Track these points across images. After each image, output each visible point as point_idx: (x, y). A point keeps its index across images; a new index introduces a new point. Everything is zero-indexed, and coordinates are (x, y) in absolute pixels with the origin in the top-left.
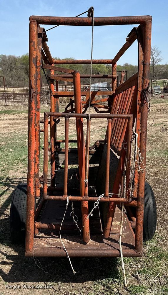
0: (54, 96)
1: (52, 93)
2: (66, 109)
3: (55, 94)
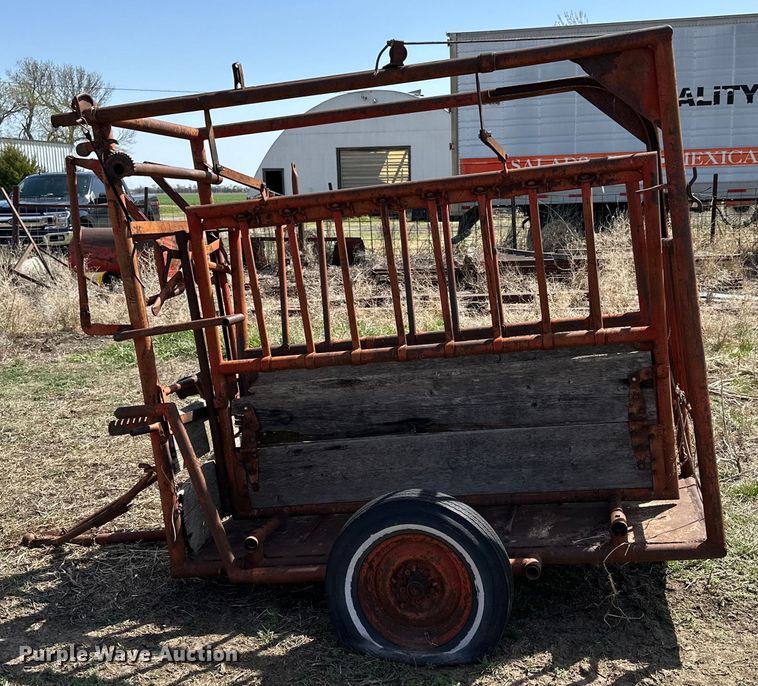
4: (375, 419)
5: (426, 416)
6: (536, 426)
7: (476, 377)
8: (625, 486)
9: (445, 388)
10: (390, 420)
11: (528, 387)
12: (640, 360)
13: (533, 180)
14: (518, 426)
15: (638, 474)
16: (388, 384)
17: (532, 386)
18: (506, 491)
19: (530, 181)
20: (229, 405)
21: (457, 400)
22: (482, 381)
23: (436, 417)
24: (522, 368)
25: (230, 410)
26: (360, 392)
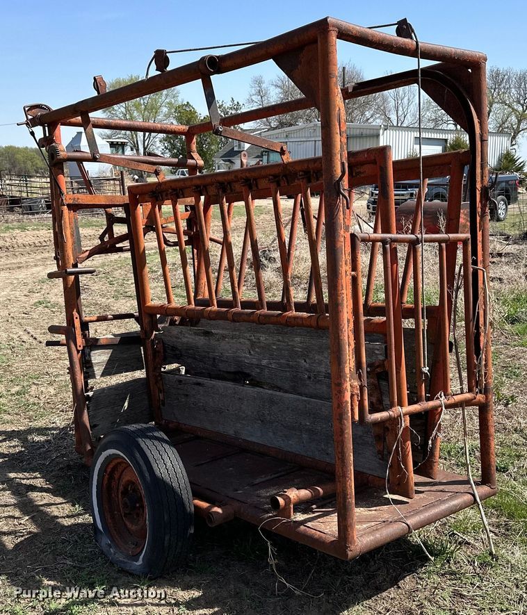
0: (70, 207)
1: (66, 199)
2: (101, 238)
3: (71, 202)
4: (222, 366)
5: (247, 371)
6: (311, 397)
7: (274, 344)
8: (369, 472)
9: (257, 350)
10: (229, 370)
11: (305, 361)
12: (377, 352)
13: (302, 171)
14: (300, 394)
15: (379, 463)
16: (227, 339)
17: (307, 360)
18: (293, 450)
19: (300, 171)
20: (153, 337)
21: (264, 362)
22: (277, 349)
23: (253, 374)
24: (301, 343)
25: (153, 341)
26: (213, 342)
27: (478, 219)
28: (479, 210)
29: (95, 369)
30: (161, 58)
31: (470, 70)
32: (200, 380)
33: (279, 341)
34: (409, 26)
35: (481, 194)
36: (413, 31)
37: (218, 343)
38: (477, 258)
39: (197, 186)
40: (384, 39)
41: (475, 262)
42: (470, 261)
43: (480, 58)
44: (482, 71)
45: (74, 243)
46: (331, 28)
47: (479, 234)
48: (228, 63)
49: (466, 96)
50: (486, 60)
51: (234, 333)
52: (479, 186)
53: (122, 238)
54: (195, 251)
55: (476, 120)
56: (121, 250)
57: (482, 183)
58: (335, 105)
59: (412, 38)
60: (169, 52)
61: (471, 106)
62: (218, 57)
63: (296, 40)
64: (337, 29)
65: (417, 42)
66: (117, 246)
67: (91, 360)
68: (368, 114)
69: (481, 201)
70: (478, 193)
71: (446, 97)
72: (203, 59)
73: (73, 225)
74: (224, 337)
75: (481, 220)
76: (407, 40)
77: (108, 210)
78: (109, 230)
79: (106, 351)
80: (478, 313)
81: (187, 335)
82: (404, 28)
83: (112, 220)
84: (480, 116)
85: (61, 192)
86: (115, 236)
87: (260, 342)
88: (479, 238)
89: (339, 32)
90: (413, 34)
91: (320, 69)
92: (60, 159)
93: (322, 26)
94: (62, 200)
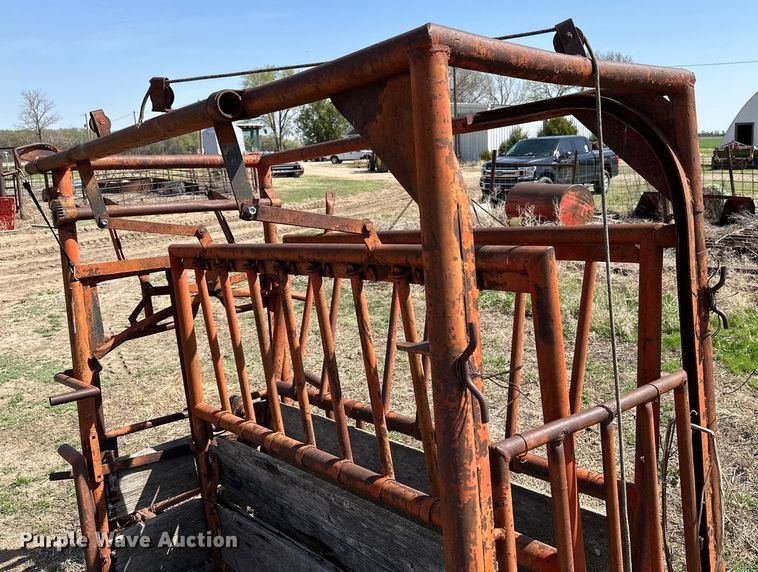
0: (85, 281)
1: (77, 272)
2: (132, 318)
3: (86, 274)
4: (293, 521)
5: (327, 544)
7: (363, 521)
9: (339, 518)
10: (302, 530)
13: (398, 266)
16: (297, 487)
17: (416, 567)
19: (395, 266)
20: (207, 449)
21: (351, 541)
22: (369, 529)
23: (335, 550)
24: (404, 535)
25: (207, 454)
26: (280, 484)
27: (697, 342)
28: (697, 328)
29: (126, 500)
30: (160, 92)
31: (666, 97)
32: (264, 533)
33: (370, 518)
34: (577, 33)
35: (699, 300)
36: (585, 41)
37: (285, 486)
38: (698, 411)
39: (251, 261)
40: (538, 60)
41: (696, 419)
42: (689, 418)
43: (686, 79)
44: (690, 100)
45: (91, 330)
46: (436, 47)
47: (700, 368)
48: (257, 104)
49: (664, 140)
50: (693, 81)
51: (307, 482)
52: (694, 288)
53: (165, 314)
54: (272, 314)
55: (684, 180)
56: (164, 328)
57: (699, 282)
58: (449, 202)
59: (584, 55)
60: (173, 82)
61: (675, 158)
62: (240, 93)
63: (368, 69)
64: (448, 49)
65: (593, 61)
66: (159, 324)
67: (119, 490)
68: (476, 94)
69: (699, 313)
70: (694, 300)
71: (626, 138)
72: (212, 97)
73: (90, 305)
74: (293, 482)
75: (701, 344)
76: (577, 59)
77: (143, 277)
78: (146, 304)
79: (142, 473)
80: (704, 505)
81: (246, 461)
82: (568, 37)
83: (149, 291)
84: (690, 173)
85: (69, 264)
86: (155, 312)
87: (342, 510)
88: (700, 376)
89: (453, 55)
90: (585, 47)
91: (416, 127)
92: (66, 220)
93: (418, 42)
94: (72, 274)
